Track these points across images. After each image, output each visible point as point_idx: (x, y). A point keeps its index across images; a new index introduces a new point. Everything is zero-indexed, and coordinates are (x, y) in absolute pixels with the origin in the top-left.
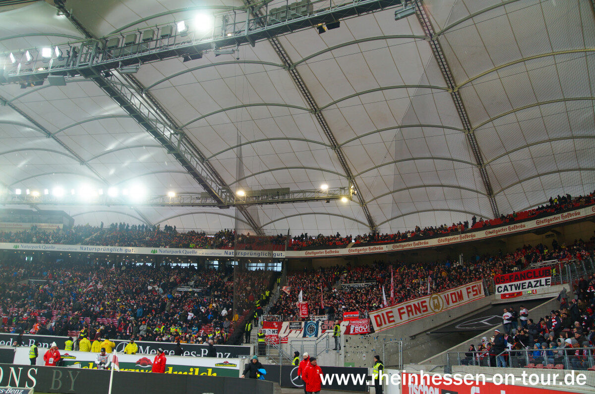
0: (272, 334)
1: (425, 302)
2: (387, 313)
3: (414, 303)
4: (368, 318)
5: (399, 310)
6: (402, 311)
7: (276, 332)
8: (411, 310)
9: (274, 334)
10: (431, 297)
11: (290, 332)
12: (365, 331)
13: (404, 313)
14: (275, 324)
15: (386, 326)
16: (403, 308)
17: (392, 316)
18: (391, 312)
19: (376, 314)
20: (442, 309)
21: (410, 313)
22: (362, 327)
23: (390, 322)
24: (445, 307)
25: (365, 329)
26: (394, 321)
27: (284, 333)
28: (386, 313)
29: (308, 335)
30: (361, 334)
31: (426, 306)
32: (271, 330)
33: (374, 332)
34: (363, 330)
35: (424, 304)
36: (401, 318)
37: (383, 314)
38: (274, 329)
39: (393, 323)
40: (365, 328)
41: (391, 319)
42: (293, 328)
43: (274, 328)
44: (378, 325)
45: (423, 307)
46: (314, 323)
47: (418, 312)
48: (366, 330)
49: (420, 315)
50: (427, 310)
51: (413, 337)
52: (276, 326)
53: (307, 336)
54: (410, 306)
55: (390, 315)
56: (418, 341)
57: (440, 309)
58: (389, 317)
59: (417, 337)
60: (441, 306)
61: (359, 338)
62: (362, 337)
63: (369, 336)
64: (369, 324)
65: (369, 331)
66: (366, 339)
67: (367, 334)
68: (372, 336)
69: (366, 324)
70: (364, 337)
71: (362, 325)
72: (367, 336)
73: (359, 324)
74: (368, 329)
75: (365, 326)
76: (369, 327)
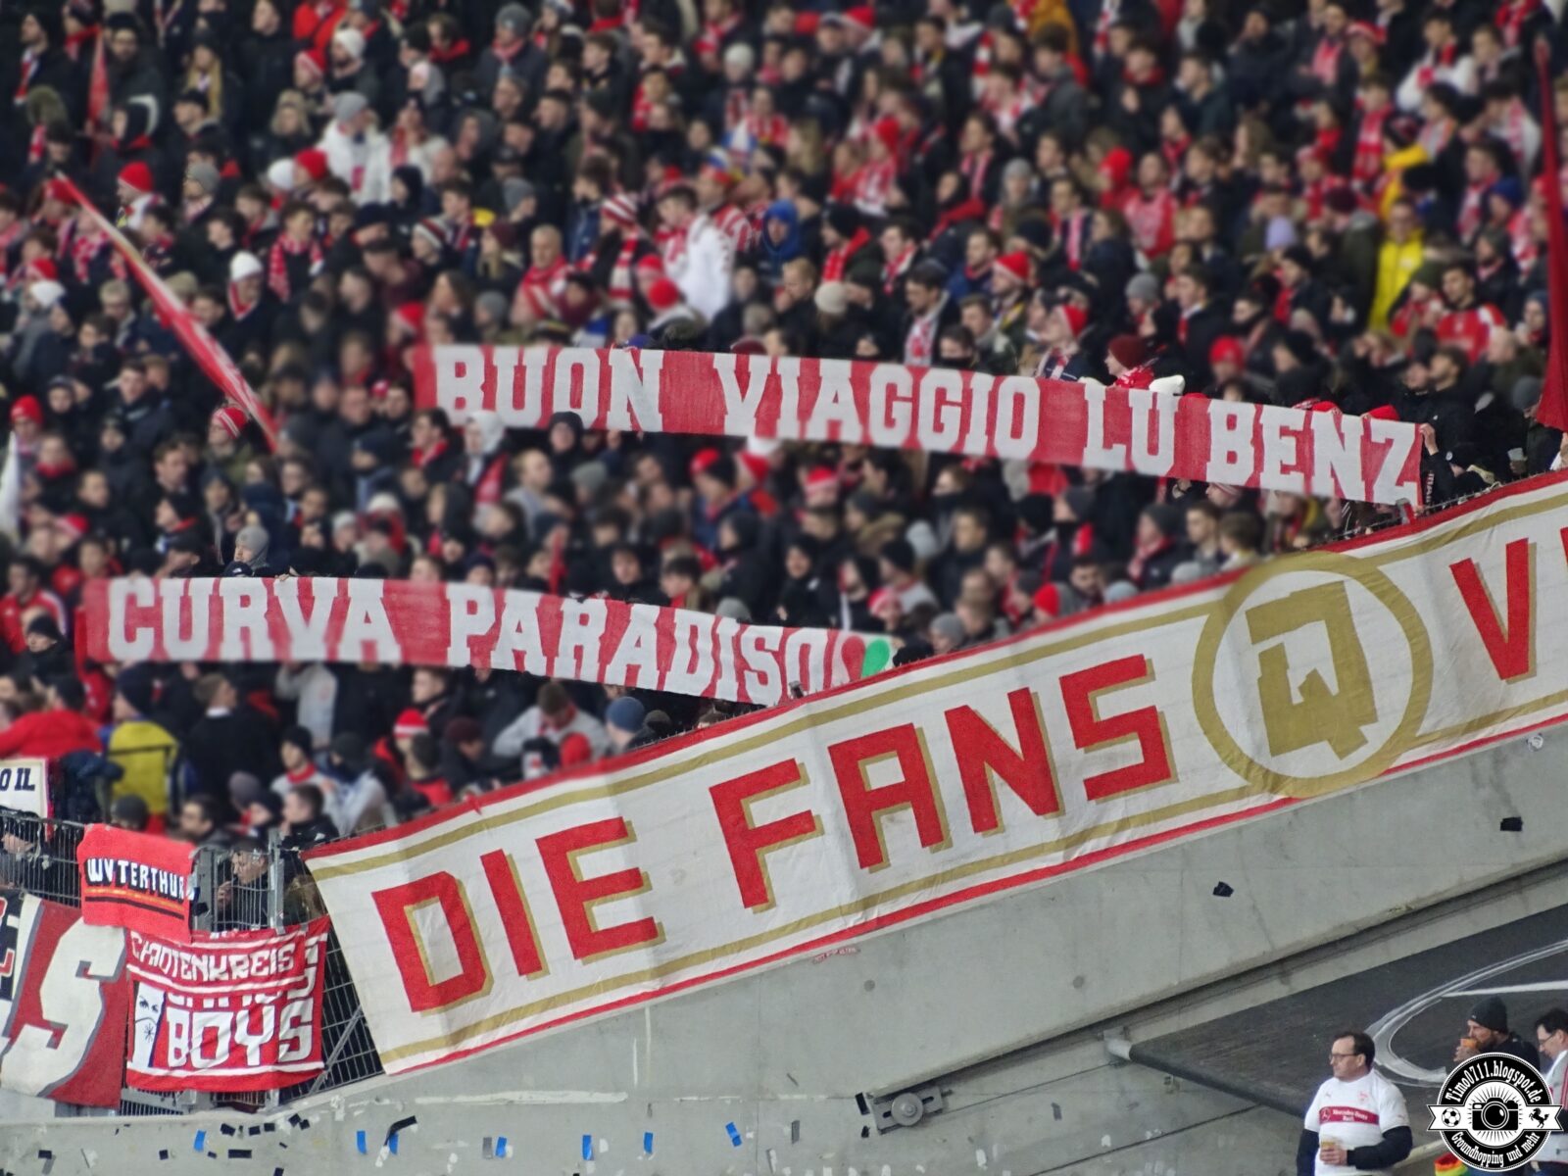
1: (1133, 669)
2: (556, 850)
3: (956, 696)
4: (291, 921)
5: (729, 798)
6: (763, 811)
8: (917, 791)
10: (1229, 607)
12: (255, 1065)
13: (801, 825)
15: (533, 989)
16: (786, 774)
17: (632, 880)
18: (615, 831)
19: (397, 876)
20: (1405, 736)
21: (899, 829)
22: (223, 1021)
23: (586, 942)
24: (1443, 713)
25: (253, 1044)
26: (646, 931)
28: (544, 844)
30: (228, 1096)
31: (1146, 725)
33: (372, 1065)
34: (238, 1054)
35: (1109, 704)
36: (754, 890)
37: (497, 868)
39: (637, 958)
40: (255, 1028)
41: (606, 914)
44: (424, 994)
45: (1089, 731)
47: (1009, 802)
48: (269, 1052)
49: (1047, 829)
50: (1155, 768)
51: (902, 1107)
54: (903, 741)
55: (591, 864)
56: (979, 1141)
57: (1376, 735)
58: (573, 895)
59: (962, 1096)
60: (1392, 694)
61: (164, 1154)
62: (201, 1136)
63: (294, 1120)
64: (303, 984)
65: (301, 1061)
66: (246, 1154)
67: (275, 1095)
68: (349, 1113)
69: (269, 992)
70: (227, 1129)
71: (224, 1002)
72: (270, 1127)
73: (200, 982)
74: (294, 1044)
75: (255, 1010)
76: (308, 1017)
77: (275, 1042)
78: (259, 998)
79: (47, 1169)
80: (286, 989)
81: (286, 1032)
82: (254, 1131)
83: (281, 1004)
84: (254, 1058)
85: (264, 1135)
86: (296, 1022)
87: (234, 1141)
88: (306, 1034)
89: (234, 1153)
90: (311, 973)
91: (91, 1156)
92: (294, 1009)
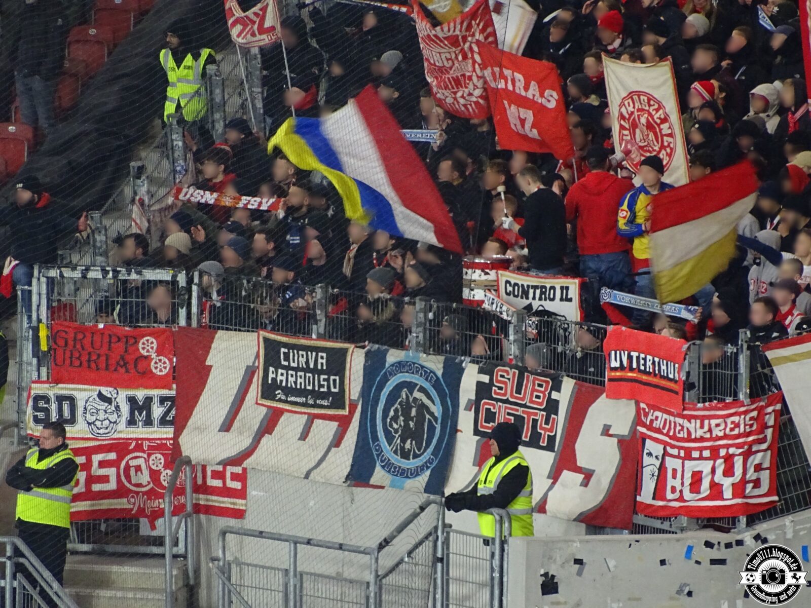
0: (123, 431)
4: (754, 395)
7: (157, 411)
9: (140, 432)
11: (268, 426)
14: (148, 346)
22: (705, 467)
25: (727, 483)
27: (227, 426)
29: (388, 466)
30: (709, 521)
32: (121, 397)
34: (716, 491)
38: (140, 394)
40: (729, 472)
42: (288, 391)
43: (146, 378)
46: (427, 374)
48: (739, 490)
52: (161, 366)
53: (379, 475)
61: (663, 562)
62: (690, 549)
63: (757, 537)
64: (763, 441)
65: (761, 495)
66: (722, 562)
67: (743, 520)
68: (796, 532)
69: (738, 446)
70: (708, 544)
71: (706, 454)
72: (740, 543)
73: (689, 440)
74: (757, 483)
75: (729, 459)
76: (767, 464)
77: (744, 482)
78: (732, 450)
79: (579, 573)
80: (751, 444)
81: (751, 474)
82: (728, 546)
83: (747, 455)
84: (728, 493)
85: (736, 548)
86: (758, 468)
87: (715, 554)
88: (765, 476)
89: (714, 562)
90: (769, 432)
91: (612, 563)
92: (757, 459)
